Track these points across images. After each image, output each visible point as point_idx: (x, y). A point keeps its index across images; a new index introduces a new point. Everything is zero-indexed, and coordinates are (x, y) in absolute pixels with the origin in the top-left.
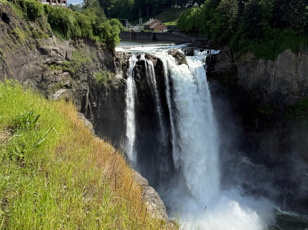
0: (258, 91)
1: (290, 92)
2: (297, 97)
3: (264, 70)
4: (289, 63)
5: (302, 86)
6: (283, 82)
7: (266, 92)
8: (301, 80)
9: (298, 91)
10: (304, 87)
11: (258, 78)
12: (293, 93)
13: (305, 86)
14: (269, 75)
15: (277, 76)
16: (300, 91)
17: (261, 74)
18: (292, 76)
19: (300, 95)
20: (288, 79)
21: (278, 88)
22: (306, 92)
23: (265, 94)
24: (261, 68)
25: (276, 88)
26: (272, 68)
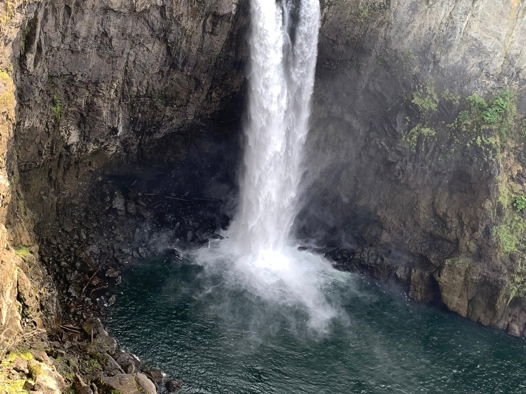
0: (421, 57)
1: (484, 71)
2: (492, 83)
3: (448, 15)
4: (502, 12)
5: (510, 64)
6: (478, 49)
7: (436, 62)
8: (514, 52)
9: (497, 73)
10: (513, 67)
11: (430, 29)
12: (488, 75)
13: (515, 65)
14: (454, 28)
15: (470, 33)
16: (501, 73)
17: (439, 21)
18: (498, 39)
19: (498, 80)
20: (488, 45)
21: (463, 58)
22: (512, 76)
23: (431, 67)
24: (444, 10)
25: (459, 59)
26: (466, 14)
